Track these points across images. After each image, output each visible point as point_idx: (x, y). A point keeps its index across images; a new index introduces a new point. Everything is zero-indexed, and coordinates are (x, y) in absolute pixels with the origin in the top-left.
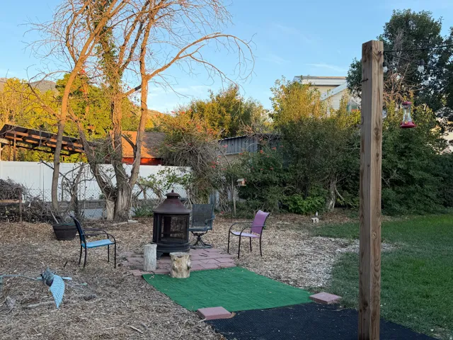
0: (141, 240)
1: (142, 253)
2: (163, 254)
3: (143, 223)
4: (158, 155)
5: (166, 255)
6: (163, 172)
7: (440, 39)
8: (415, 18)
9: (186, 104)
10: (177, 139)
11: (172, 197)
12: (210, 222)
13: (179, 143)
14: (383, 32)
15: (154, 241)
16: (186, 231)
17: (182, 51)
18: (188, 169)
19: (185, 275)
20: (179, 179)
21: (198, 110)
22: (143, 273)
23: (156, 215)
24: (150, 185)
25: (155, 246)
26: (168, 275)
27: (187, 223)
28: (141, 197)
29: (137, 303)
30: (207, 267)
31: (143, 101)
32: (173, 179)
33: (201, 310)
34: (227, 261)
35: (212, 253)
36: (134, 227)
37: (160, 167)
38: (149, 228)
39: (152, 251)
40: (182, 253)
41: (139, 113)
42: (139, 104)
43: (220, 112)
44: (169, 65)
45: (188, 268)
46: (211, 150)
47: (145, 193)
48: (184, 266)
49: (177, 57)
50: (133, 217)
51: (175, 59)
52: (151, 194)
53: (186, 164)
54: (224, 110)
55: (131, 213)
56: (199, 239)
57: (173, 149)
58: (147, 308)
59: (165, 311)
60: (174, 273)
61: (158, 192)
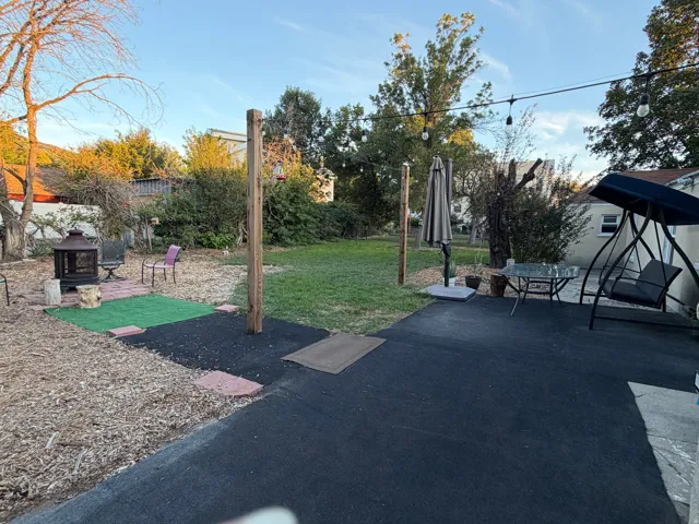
0: (41, 278)
1: (42, 290)
2: (68, 287)
3: (43, 261)
4: (58, 192)
5: (73, 290)
6: (64, 210)
7: (320, 116)
8: (303, 96)
9: (91, 141)
10: (80, 177)
11: (75, 234)
12: (122, 258)
13: (82, 181)
14: (278, 102)
15: (57, 277)
16: (95, 266)
17: (79, 85)
18: (96, 208)
19: (96, 305)
20: (86, 217)
21: (105, 149)
22: (45, 307)
23: (57, 252)
24: (49, 223)
25: (59, 281)
26: (76, 306)
27: (95, 258)
28: (39, 235)
29: (38, 334)
30: (120, 297)
31: (32, 133)
32: (79, 217)
33: (112, 331)
34: (141, 290)
35: (125, 285)
36: (32, 267)
37: (62, 205)
38: (51, 266)
39: (54, 287)
40: (90, 286)
41: (27, 147)
42: (26, 135)
43: (131, 154)
44: (64, 97)
45: (99, 299)
46: (121, 190)
47: (42, 231)
48: (95, 297)
49: (74, 91)
50: (29, 256)
51: (71, 92)
52: (50, 233)
53: (92, 202)
54: (135, 152)
55: (26, 252)
56: (111, 273)
57: (74, 186)
58: (52, 336)
59: (72, 336)
60: (83, 305)
61: (60, 231)
